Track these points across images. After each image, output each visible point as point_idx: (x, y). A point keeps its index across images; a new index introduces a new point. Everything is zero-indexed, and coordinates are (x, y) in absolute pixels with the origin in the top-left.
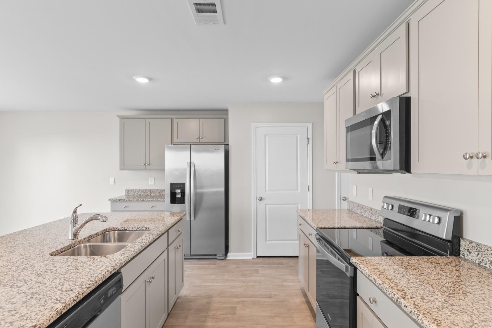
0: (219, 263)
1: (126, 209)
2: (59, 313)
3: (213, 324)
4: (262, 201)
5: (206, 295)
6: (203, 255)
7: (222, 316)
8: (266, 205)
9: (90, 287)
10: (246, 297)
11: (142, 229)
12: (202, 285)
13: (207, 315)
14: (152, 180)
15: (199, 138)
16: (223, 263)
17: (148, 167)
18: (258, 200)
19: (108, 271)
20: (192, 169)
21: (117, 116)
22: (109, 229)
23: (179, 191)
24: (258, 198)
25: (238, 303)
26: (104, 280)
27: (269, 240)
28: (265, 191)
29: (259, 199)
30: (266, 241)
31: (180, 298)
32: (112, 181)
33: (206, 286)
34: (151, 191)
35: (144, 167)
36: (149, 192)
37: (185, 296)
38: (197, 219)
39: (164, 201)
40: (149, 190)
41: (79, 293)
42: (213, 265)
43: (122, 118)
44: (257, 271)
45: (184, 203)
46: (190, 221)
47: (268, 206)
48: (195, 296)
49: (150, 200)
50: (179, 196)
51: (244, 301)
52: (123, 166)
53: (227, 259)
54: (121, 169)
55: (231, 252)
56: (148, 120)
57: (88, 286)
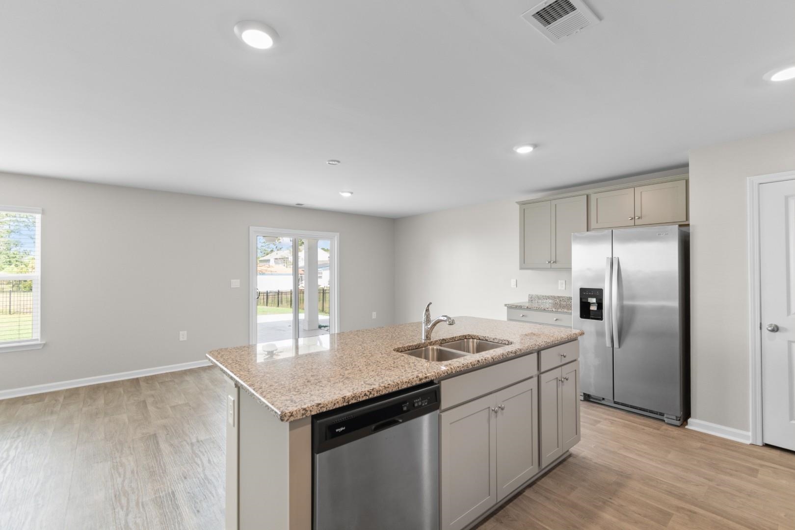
0: (667, 430)
1: (524, 319)
2: (346, 401)
3: (614, 520)
4: (776, 333)
5: (620, 470)
6: (638, 407)
7: (636, 515)
8: (790, 342)
9: (388, 387)
10: (701, 507)
11: (504, 342)
12: (619, 454)
13: (608, 501)
14: (562, 284)
15: (633, 218)
16: (675, 432)
17: (554, 265)
18: (765, 332)
19: (417, 377)
20: (615, 267)
21: (517, 202)
22: (469, 335)
23: (594, 300)
24: (765, 326)
25: (678, 509)
26: (409, 385)
28: (789, 314)
29: (770, 329)
30: (790, 420)
31: (575, 458)
32: (513, 282)
33: (626, 457)
34: (561, 299)
35: (550, 266)
36: (557, 300)
37: (584, 458)
38: (624, 346)
39: (571, 313)
40: (559, 297)
41: (373, 390)
42: (651, 430)
43: (522, 204)
44: (753, 472)
45: (601, 319)
46: (612, 348)
47: (794, 347)
48: (600, 465)
49: (554, 310)
50: (594, 308)
51: (695, 513)
52: (524, 264)
53: (686, 427)
54: (521, 268)
55: (695, 419)
56: (554, 202)
57: (386, 386)
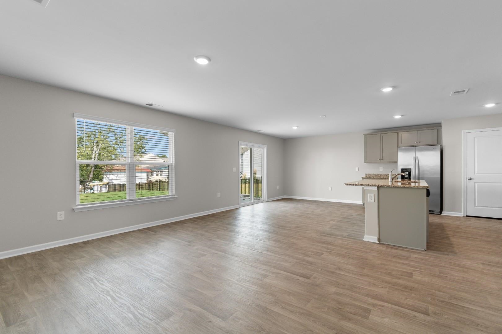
4: (471, 180)
8: (475, 183)
14: (381, 169)
15: (417, 142)
18: (468, 180)
20: (417, 161)
21: (363, 134)
23: (407, 173)
24: (467, 178)
27: (477, 206)
28: (474, 174)
30: (475, 206)
32: (357, 169)
34: (381, 175)
35: (379, 161)
36: (379, 176)
43: (366, 135)
47: (476, 184)
50: (407, 176)
52: (367, 161)
53: (442, 215)
54: (365, 163)
55: (444, 211)
56: (382, 135)
